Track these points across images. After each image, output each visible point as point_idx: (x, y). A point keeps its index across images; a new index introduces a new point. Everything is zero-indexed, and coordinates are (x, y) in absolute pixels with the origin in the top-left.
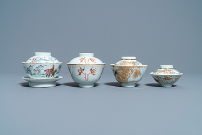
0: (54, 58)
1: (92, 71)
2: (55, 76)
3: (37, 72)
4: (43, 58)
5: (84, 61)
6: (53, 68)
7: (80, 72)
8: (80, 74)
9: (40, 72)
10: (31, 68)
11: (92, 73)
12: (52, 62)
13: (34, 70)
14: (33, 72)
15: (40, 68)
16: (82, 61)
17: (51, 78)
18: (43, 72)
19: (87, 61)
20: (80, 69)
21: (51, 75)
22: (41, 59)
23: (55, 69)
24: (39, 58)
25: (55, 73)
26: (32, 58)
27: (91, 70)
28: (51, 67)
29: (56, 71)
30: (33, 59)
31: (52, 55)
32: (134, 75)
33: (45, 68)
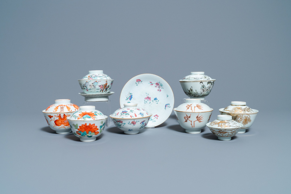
0: (106, 75)
1: (198, 119)
2: (108, 91)
3: (93, 87)
4: (98, 75)
5: (190, 108)
6: (106, 84)
7: (187, 119)
8: (186, 121)
9: (95, 87)
10: (87, 83)
11: (198, 120)
12: (105, 79)
13: (90, 85)
14: (89, 87)
15: (95, 84)
16: (188, 108)
17: (104, 93)
18: (97, 87)
19: (193, 108)
20: (186, 116)
21: (104, 90)
22: (96, 76)
23: (107, 85)
24: (94, 76)
25: (108, 89)
26: (87, 76)
27: (197, 117)
28: (104, 83)
29: (108, 87)
30: (89, 77)
31: (104, 73)
32: (243, 122)
33: (100, 84)
